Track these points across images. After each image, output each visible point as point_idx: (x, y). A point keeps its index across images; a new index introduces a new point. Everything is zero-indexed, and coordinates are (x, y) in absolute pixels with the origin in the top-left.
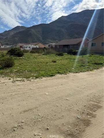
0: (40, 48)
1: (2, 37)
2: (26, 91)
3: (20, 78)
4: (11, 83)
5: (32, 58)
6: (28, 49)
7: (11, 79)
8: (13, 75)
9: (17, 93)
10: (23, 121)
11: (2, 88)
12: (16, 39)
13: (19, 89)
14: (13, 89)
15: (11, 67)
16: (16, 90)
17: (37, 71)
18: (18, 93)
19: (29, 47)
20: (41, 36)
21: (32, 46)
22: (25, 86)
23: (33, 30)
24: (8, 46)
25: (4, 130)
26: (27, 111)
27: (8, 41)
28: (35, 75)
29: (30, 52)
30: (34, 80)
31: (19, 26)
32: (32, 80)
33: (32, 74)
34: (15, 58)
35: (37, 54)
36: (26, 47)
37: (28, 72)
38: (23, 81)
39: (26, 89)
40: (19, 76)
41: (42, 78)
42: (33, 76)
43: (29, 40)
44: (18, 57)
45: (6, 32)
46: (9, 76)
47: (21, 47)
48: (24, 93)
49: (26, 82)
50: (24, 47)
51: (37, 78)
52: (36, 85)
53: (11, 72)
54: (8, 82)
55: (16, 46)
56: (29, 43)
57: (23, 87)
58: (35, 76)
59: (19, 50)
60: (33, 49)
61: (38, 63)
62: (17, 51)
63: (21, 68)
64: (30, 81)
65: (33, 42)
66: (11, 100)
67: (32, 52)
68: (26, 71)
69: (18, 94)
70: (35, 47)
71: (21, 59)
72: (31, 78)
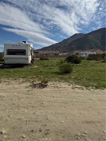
0: (97, 55)
1: (61, 45)
2: (86, 100)
3: (79, 85)
4: (71, 89)
5: (89, 65)
6: (84, 56)
7: (71, 85)
8: (72, 81)
9: (77, 100)
10: (86, 132)
11: (64, 92)
12: (73, 46)
13: (79, 96)
14: (73, 95)
15: (69, 73)
16: (76, 97)
17: (97, 80)
18: (79, 100)
19: (85, 54)
20: (100, 42)
21: (89, 53)
22: (85, 95)
23: (91, 36)
24: (65, 53)
25: (68, 134)
26: (89, 122)
27: (66, 49)
28: (95, 84)
29: (87, 59)
30: (94, 90)
31: (77, 34)
32: (92, 90)
33: (91, 83)
34: (72, 65)
35: (94, 61)
36: (82, 54)
37: (86, 80)
38: (83, 89)
39: (86, 98)
40: (78, 83)
41: (103, 89)
42: (93, 86)
43: (86, 47)
44: (75, 64)
45: (64, 40)
46: (69, 82)
47: (77, 54)
48: (85, 102)
49: (86, 91)
50: (81, 54)
51: (97, 88)
52: (97, 96)
53: (70, 78)
54: (67, 88)
55: (72, 53)
56: (86, 50)
57: (82, 96)
58: (95, 86)
59: (76, 57)
60: (90, 55)
61: (97, 71)
62: (74, 58)
63: (78, 75)
64: (90, 90)
65: (90, 48)
66: (72, 106)
67: (89, 59)
68: (84, 79)
69: (78, 102)
70: (92, 53)
71: (78, 66)
72: (91, 87)
